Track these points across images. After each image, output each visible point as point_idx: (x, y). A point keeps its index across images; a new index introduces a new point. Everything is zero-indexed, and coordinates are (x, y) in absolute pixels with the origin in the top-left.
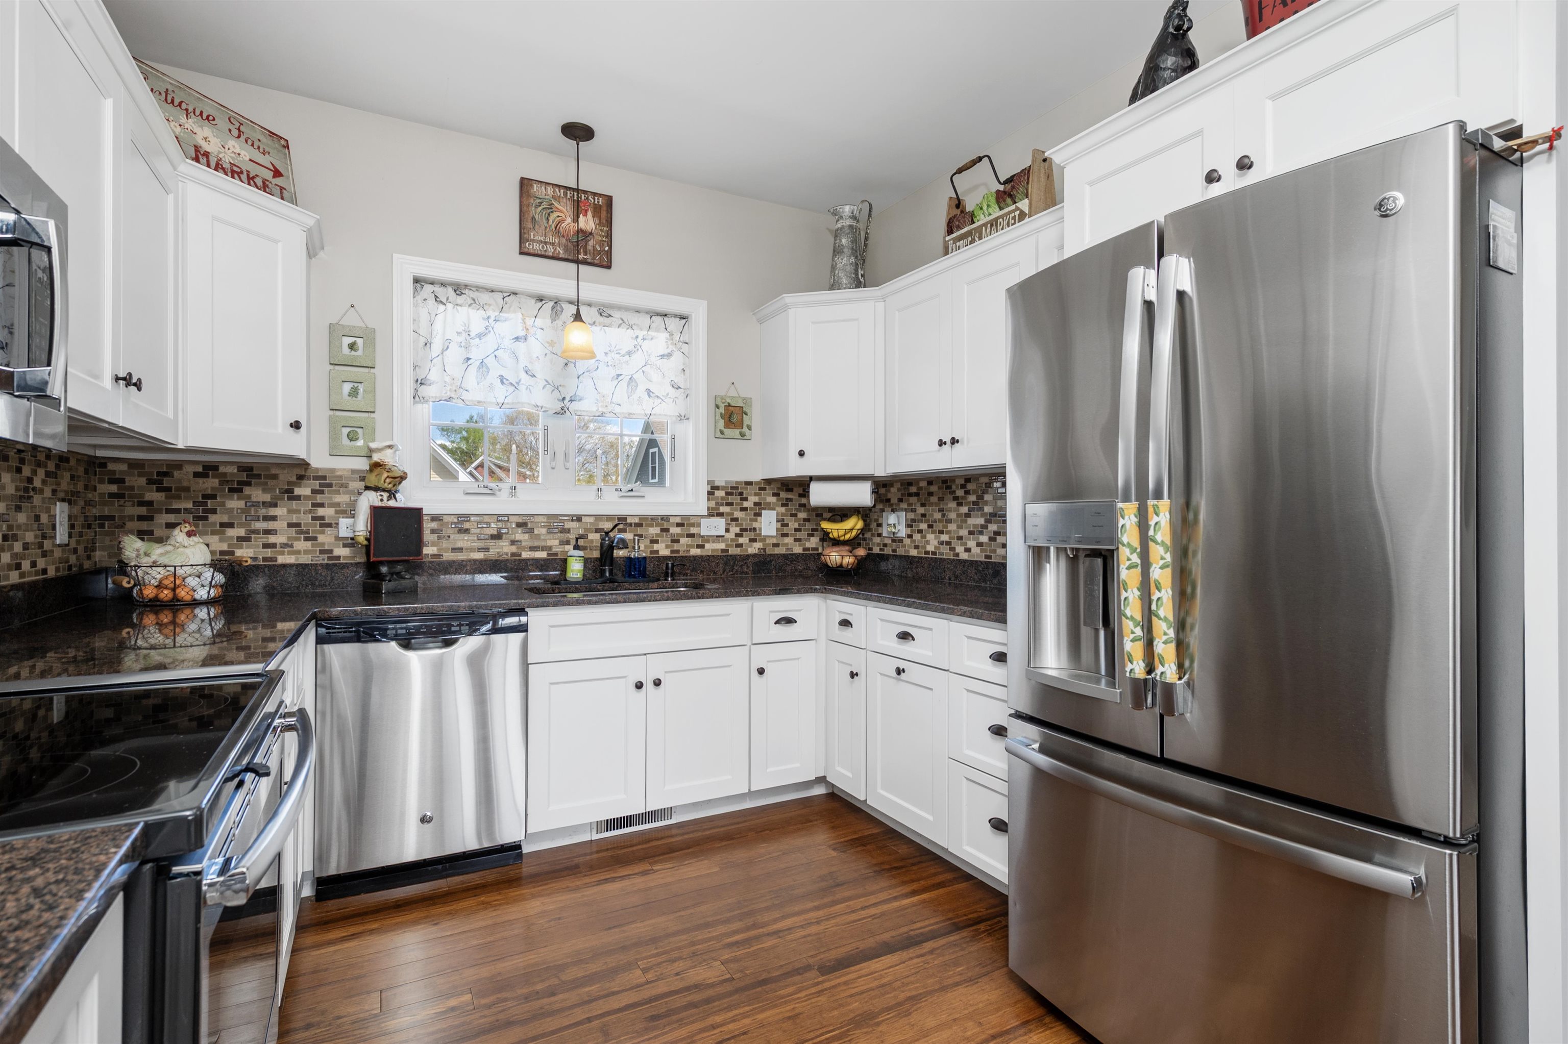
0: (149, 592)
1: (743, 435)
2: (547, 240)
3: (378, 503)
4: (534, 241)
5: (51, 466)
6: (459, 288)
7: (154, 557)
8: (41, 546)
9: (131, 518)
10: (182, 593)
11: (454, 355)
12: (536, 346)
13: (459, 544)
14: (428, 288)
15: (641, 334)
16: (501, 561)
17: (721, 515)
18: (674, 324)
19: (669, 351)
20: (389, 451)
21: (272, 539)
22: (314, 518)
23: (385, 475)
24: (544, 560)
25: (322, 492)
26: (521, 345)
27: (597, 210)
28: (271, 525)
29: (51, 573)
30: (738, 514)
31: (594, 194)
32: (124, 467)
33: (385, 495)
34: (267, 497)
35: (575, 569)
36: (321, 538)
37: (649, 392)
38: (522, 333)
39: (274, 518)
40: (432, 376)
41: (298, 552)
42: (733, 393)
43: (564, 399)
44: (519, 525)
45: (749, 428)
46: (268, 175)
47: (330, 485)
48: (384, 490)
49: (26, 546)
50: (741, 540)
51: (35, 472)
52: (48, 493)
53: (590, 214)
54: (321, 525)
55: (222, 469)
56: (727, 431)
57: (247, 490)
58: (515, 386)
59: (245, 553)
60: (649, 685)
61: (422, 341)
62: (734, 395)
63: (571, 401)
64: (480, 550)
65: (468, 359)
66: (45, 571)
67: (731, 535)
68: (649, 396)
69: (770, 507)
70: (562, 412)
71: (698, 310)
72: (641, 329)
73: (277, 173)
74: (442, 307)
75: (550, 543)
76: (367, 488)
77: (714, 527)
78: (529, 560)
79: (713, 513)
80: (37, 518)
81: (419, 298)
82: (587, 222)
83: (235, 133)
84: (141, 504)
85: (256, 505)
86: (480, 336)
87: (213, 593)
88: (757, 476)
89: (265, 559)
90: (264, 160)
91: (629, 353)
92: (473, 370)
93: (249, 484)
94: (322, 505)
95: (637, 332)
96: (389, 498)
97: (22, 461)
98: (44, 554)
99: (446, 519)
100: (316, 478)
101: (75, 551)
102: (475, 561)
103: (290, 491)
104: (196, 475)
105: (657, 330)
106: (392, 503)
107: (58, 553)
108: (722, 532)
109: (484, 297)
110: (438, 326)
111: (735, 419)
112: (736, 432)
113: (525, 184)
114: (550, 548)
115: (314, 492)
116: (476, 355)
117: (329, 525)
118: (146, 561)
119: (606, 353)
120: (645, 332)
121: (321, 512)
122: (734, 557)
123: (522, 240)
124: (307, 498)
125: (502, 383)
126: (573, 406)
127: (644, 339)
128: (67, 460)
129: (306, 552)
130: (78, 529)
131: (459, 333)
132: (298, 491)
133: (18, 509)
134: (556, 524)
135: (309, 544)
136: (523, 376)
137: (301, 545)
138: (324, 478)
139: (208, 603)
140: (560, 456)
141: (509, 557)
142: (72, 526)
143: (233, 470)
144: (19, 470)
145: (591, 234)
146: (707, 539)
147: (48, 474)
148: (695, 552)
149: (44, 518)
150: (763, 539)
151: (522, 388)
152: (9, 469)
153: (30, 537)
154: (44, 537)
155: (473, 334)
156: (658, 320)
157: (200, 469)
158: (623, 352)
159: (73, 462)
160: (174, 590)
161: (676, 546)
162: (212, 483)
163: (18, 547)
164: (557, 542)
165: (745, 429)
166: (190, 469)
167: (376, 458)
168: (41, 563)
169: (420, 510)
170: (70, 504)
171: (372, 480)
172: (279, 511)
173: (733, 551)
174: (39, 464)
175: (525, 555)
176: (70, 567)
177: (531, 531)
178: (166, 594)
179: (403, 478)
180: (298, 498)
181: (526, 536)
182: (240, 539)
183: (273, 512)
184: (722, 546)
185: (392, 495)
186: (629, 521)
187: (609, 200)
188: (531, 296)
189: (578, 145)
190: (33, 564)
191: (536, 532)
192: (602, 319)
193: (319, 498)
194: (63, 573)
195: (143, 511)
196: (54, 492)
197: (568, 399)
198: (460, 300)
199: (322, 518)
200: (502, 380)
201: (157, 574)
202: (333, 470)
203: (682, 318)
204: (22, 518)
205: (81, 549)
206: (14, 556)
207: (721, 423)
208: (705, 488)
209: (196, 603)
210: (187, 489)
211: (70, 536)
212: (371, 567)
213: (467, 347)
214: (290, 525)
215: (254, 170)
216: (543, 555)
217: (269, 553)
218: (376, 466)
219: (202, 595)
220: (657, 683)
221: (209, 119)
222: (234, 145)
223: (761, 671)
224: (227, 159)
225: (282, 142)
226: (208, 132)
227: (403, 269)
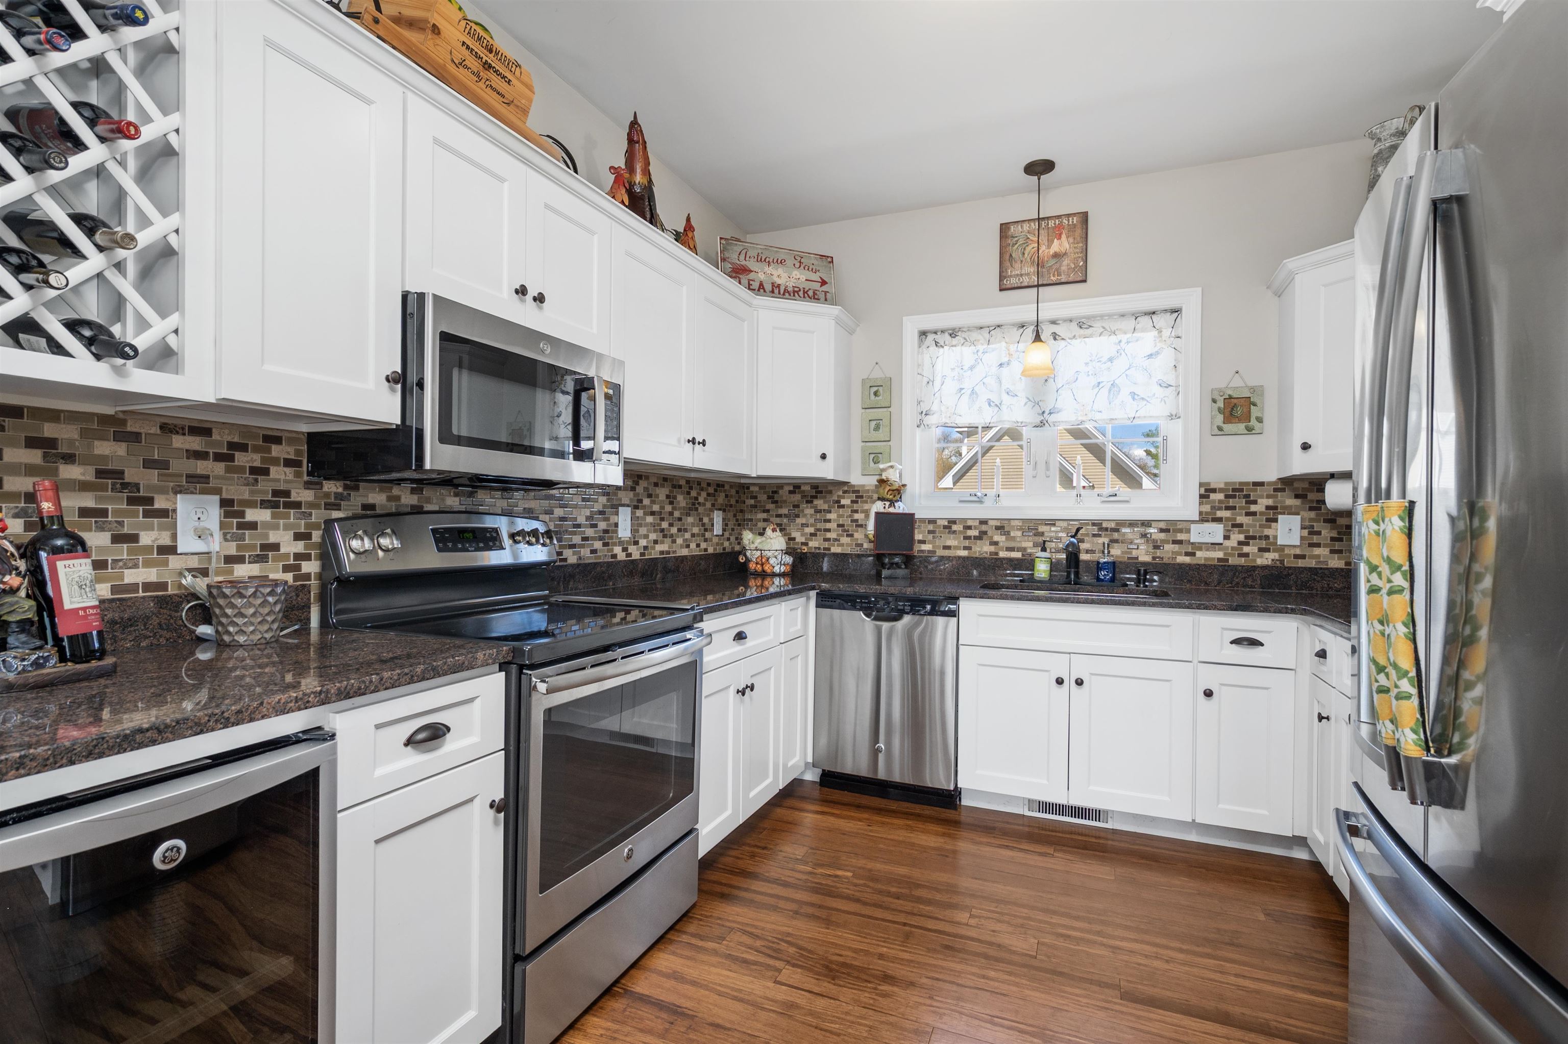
0: (752, 566)
1: (1250, 430)
2: (1023, 272)
3: (882, 510)
4: (1011, 276)
5: (711, 490)
6: (954, 332)
7: (756, 545)
8: (703, 535)
9: (759, 520)
10: (767, 568)
11: (950, 389)
12: (1018, 368)
13: (949, 543)
14: (931, 337)
15: (1124, 338)
16: (981, 559)
17: (1219, 520)
18: (1163, 321)
19: (1156, 349)
20: (891, 470)
21: (829, 535)
22: (852, 521)
23: (888, 488)
24: (1018, 559)
25: (857, 502)
26: (1005, 371)
28: (828, 526)
29: (711, 550)
30: (1241, 519)
31: (1068, 215)
32: (756, 489)
33: (888, 503)
34: (826, 507)
35: (1042, 570)
36: (856, 535)
37: (1133, 395)
38: (1006, 359)
39: (829, 521)
40: (935, 408)
41: (842, 545)
42: (1237, 382)
43: (1043, 412)
44: (997, 528)
45: (1260, 420)
46: (817, 286)
47: (862, 497)
48: (887, 500)
49: (693, 535)
50: (1246, 549)
51: (699, 494)
52: (708, 505)
53: (1064, 236)
54: (857, 526)
55: (803, 488)
56: (1228, 428)
57: (816, 502)
58: (1000, 406)
60: (1069, 682)
61: (925, 380)
62: (1237, 386)
63: (1050, 413)
64: (965, 548)
65: (962, 389)
66: (706, 550)
67: (1232, 543)
68: (1134, 399)
69: (1290, 511)
70: (1042, 424)
71: (1193, 300)
72: (1125, 333)
73: (824, 283)
74: (941, 349)
75: (1024, 545)
76: (879, 499)
77: (1214, 532)
78: (1004, 559)
79: (1204, 518)
80: (701, 520)
81: (924, 347)
83: (797, 265)
84: (764, 511)
85: (820, 511)
86: (972, 368)
87: (783, 569)
88: (1271, 475)
89: (825, 549)
90: (815, 277)
91: (1111, 360)
92: (965, 398)
93: (816, 497)
94: (856, 511)
95: (1120, 337)
96: (890, 506)
97: (691, 488)
98: (706, 540)
99: (939, 522)
100: (854, 492)
101: (728, 539)
102: (960, 557)
103: (838, 502)
104: (790, 492)
105: (1144, 330)
106: (892, 510)
107: (715, 540)
108: (1220, 540)
109: (975, 335)
110: (938, 367)
111: (1239, 411)
112: (1241, 427)
113: (1004, 228)
114: (1025, 549)
115: (852, 502)
116: (967, 385)
117: (861, 526)
118: (753, 546)
119: (1087, 364)
120: (1129, 335)
121: (856, 516)
122: (1235, 568)
123: (1002, 278)
124: (848, 506)
125: (990, 405)
126: (1052, 419)
127: (1128, 342)
128: (723, 486)
129: (848, 545)
130: (730, 527)
131: (953, 369)
132: (843, 502)
133: (688, 515)
134: (1033, 527)
135: (849, 539)
136: (1005, 397)
137: (845, 540)
138: (858, 491)
139: (782, 575)
140: (1041, 466)
141: (987, 556)
142: (726, 525)
143: (807, 488)
144: (689, 493)
145: (1065, 254)
146: (1200, 546)
147: (708, 495)
148: (1187, 560)
149: (706, 520)
150: (1281, 549)
151: (1004, 407)
152: (682, 493)
153: (696, 530)
154: (706, 530)
155: (966, 368)
156: (1145, 321)
157: (791, 488)
158: (1104, 359)
159: (727, 487)
160: (762, 565)
161: (1158, 553)
162: (797, 497)
163: (687, 535)
164: (1031, 544)
165: (1253, 422)
166: (787, 488)
167: (882, 476)
168: (703, 545)
169: (913, 515)
170: (724, 511)
171: (881, 492)
172: (832, 516)
173: (1233, 561)
174: (702, 489)
175: (1002, 554)
176: (724, 549)
177: (1008, 533)
178: (760, 568)
179: (903, 490)
180: (843, 506)
181: (1004, 538)
182: (812, 535)
183: (829, 516)
184: (1220, 555)
185: (893, 504)
186: (1104, 525)
187: (1084, 217)
188: (1013, 325)
189: (1039, 179)
190: (698, 545)
191: (1012, 534)
192: (1082, 332)
193: (855, 506)
194: (719, 550)
196: (713, 505)
197: (1047, 412)
198: (954, 341)
199: (857, 521)
200: (990, 402)
201: (757, 555)
202: (864, 486)
203: (1174, 311)
204: (690, 520)
205: (733, 538)
206: (685, 540)
207: (1220, 418)
208: (1195, 492)
209: (774, 575)
210: (785, 502)
211: (724, 530)
212: (879, 557)
213: (960, 379)
214: (839, 526)
215: (807, 286)
216: (1017, 555)
217: (826, 545)
218: (882, 482)
219: (777, 569)
220: (1079, 682)
221: (782, 262)
222: (796, 273)
223: (1208, 694)
224: (790, 285)
225: (829, 260)
226: (780, 271)
227: (911, 326)
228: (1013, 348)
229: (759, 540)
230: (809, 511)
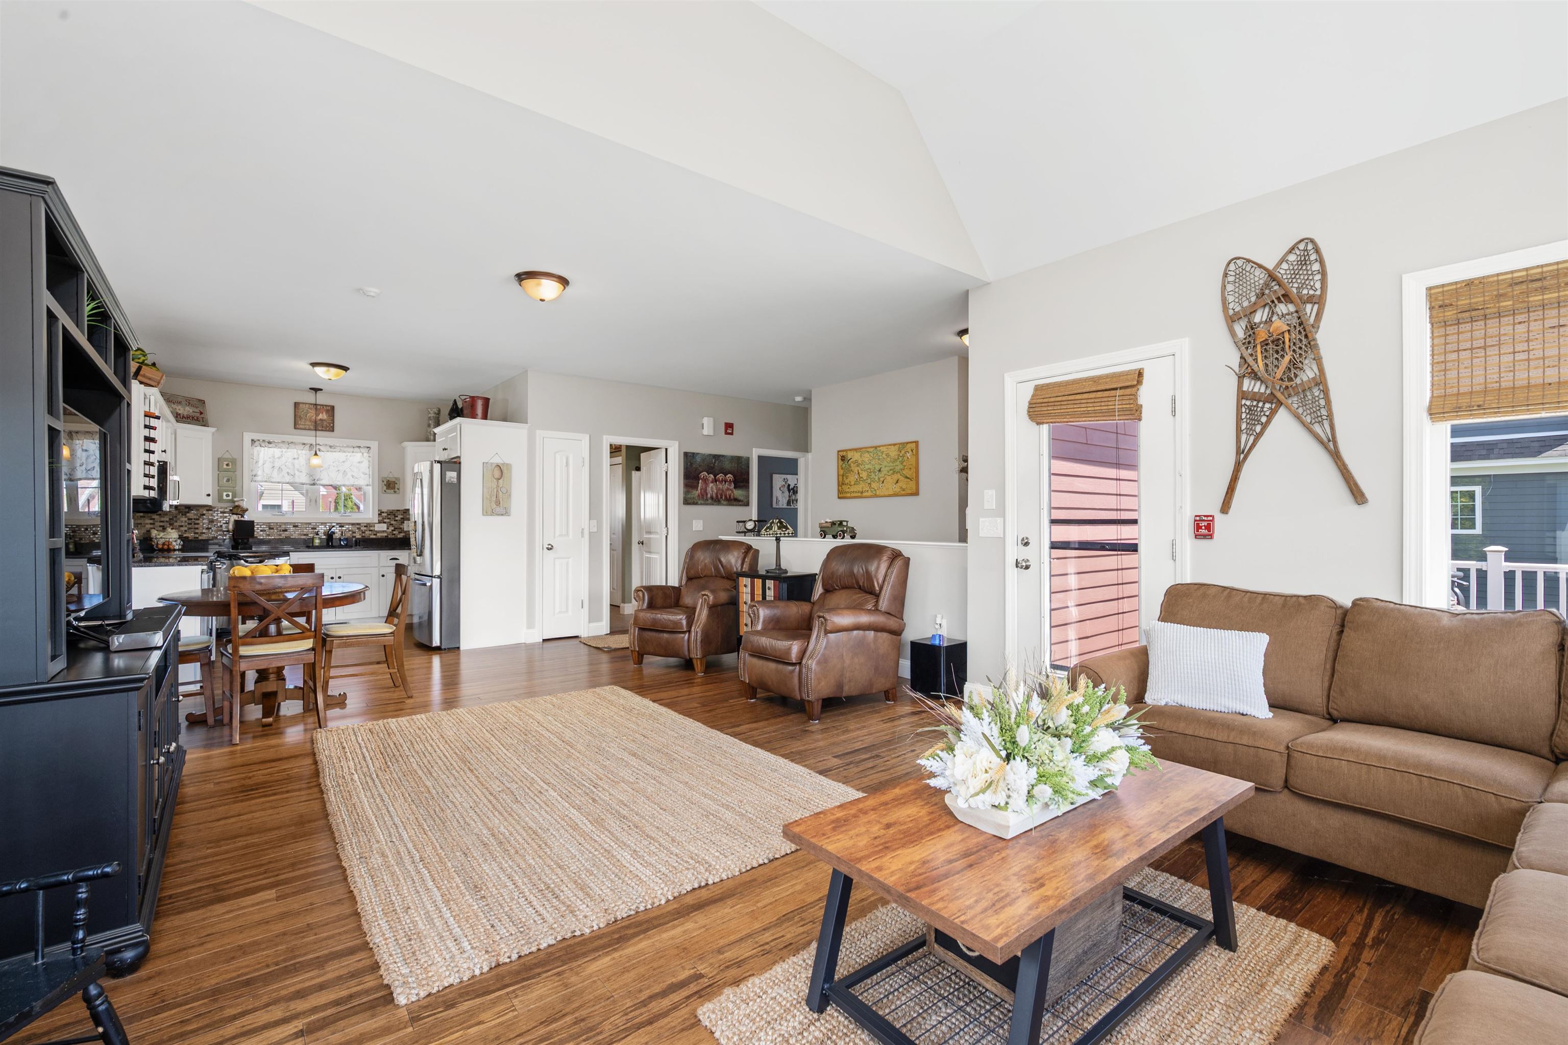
0: (160, 546)
1: (393, 491)
2: (306, 424)
3: (237, 519)
4: (300, 424)
6: (269, 443)
7: (160, 536)
10: (170, 547)
11: (268, 466)
12: (302, 461)
13: (269, 533)
14: (258, 443)
15: (349, 455)
17: (385, 523)
18: (363, 450)
19: (361, 461)
20: (241, 501)
23: (240, 509)
24: (306, 538)
26: (296, 461)
27: (327, 411)
30: (393, 522)
31: (327, 406)
34: (195, 518)
35: (317, 541)
37: (353, 476)
38: (296, 456)
40: (259, 473)
42: (391, 476)
43: (314, 480)
44: (294, 526)
45: (398, 489)
46: (198, 415)
48: (239, 515)
50: (394, 532)
53: (324, 413)
56: (388, 491)
57: (188, 516)
58: (294, 476)
59: (191, 535)
60: (336, 578)
61: (255, 461)
62: (391, 477)
64: (278, 535)
65: (273, 466)
67: (390, 530)
69: (408, 520)
70: (314, 484)
71: (374, 445)
72: (349, 453)
73: (201, 413)
74: (263, 449)
75: (307, 532)
76: (233, 514)
77: (384, 527)
78: (301, 537)
79: (380, 522)
81: (254, 447)
82: (323, 416)
83: (188, 404)
86: (279, 458)
87: (179, 547)
89: (194, 538)
90: (196, 410)
91: (343, 462)
92: (276, 471)
93: (189, 513)
95: (347, 454)
99: (264, 524)
103: (204, 515)
105: (357, 453)
106: (242, 519)
108: (385, 529)
109: (281, 445)
110: (261, 455)
111: (391, 486)
113: (296, 405)
114: (307, 534)
116: (277, 465)
119: (335, 463)
120: (351, 454)
122: (391, 539)
123: (295, 424)
126: (318, 483)
127: (350, 457)
131: (269, 458)
134: (311, 526)
136: (297, 473)
139: (179, 551)
143: (183, 508)
145: (325, 420)
146: (379, 532)
148: (374, 535)
150: (406, 532)
151: (296, 477)
155: (276, 458)
156: (357, 449)
158: (341, 461)
161: (364, 534)
162: (175, 512)
164: (310, 532)
165: (394, 489)
167: (237, 504)
169: (254, 521)
171: (235, 511)
173: (390, 536)
175: (297, 536)
177: (300, 528)
178: (166, 547)
179: (247, 510)
181: (297, 530)
182: (187, 530)
183: (197, 522)
184: (386, 535)
185: (242, 516)
186: (341, 525)
187: (333, 408)
188: (300, 443)
189: (314, 393)
191: (302, 529)
192: (331, 450)
195: (151, 521)
197: (318, 478)
198: (270, 446)
200: (288, 473)
201: (161, 542)
203: (368, 447)
207: (385, 488)
208: (377, 513)
209: (175, 550)
212: (235, 540)
213: (273, 462)
215: (194, 414)
216: (304, 536)
218: (237, 507)
219: (177, 547)
220: (340, 578)
221: (180, 403)
222: (188, 408)
223: (383, 576)
224: (185, 414)
225: (203, 402)
226: (180, 407)
227: (248, 437)
228: (300, 452)
229: (162, 534)
230: (184, 519)
